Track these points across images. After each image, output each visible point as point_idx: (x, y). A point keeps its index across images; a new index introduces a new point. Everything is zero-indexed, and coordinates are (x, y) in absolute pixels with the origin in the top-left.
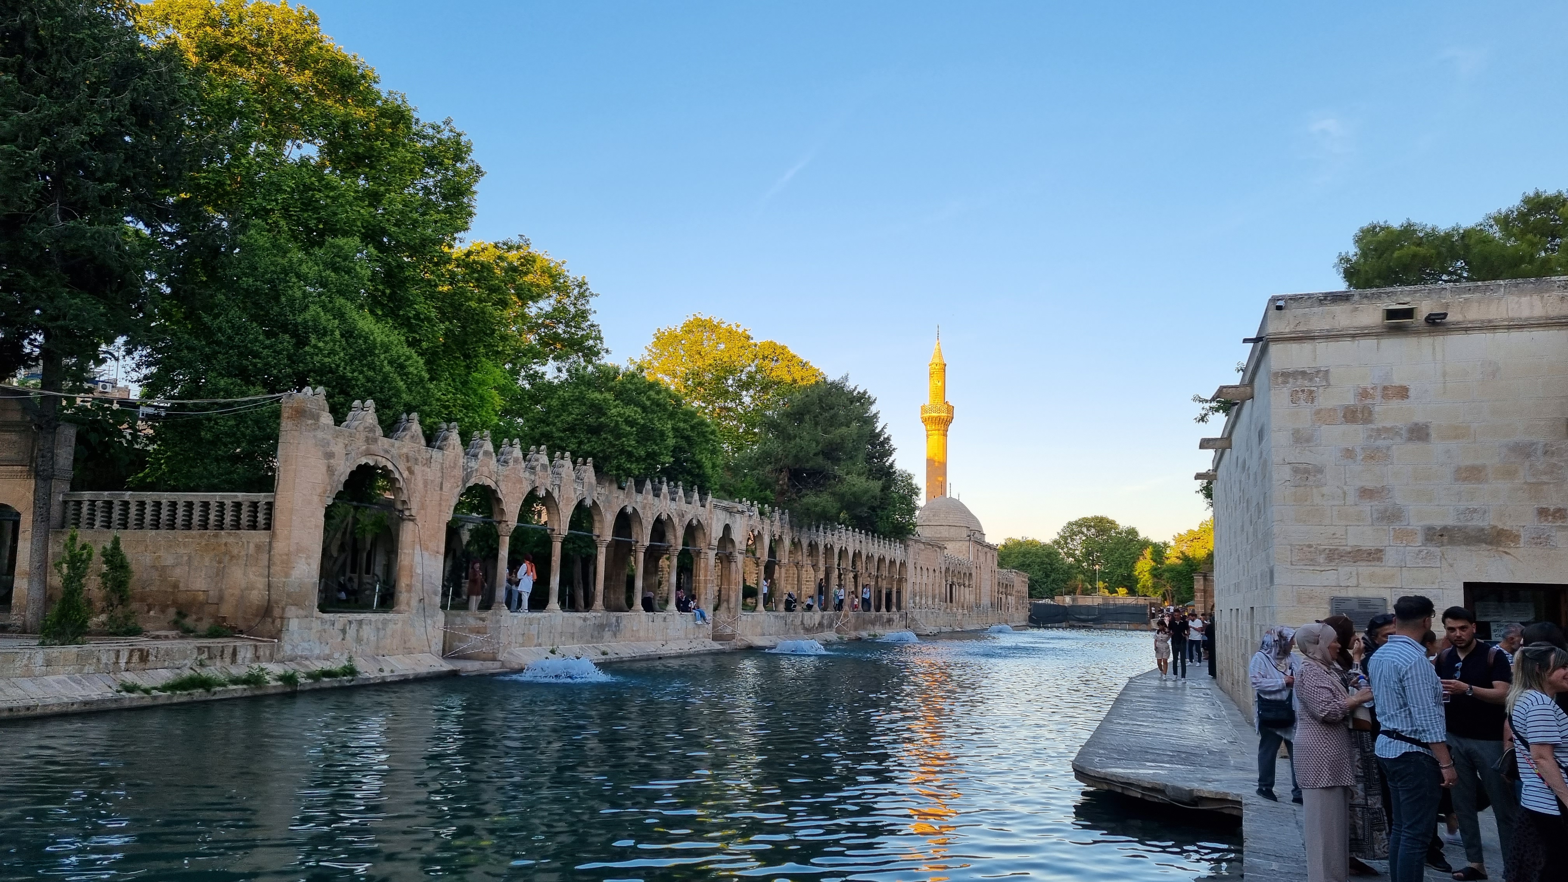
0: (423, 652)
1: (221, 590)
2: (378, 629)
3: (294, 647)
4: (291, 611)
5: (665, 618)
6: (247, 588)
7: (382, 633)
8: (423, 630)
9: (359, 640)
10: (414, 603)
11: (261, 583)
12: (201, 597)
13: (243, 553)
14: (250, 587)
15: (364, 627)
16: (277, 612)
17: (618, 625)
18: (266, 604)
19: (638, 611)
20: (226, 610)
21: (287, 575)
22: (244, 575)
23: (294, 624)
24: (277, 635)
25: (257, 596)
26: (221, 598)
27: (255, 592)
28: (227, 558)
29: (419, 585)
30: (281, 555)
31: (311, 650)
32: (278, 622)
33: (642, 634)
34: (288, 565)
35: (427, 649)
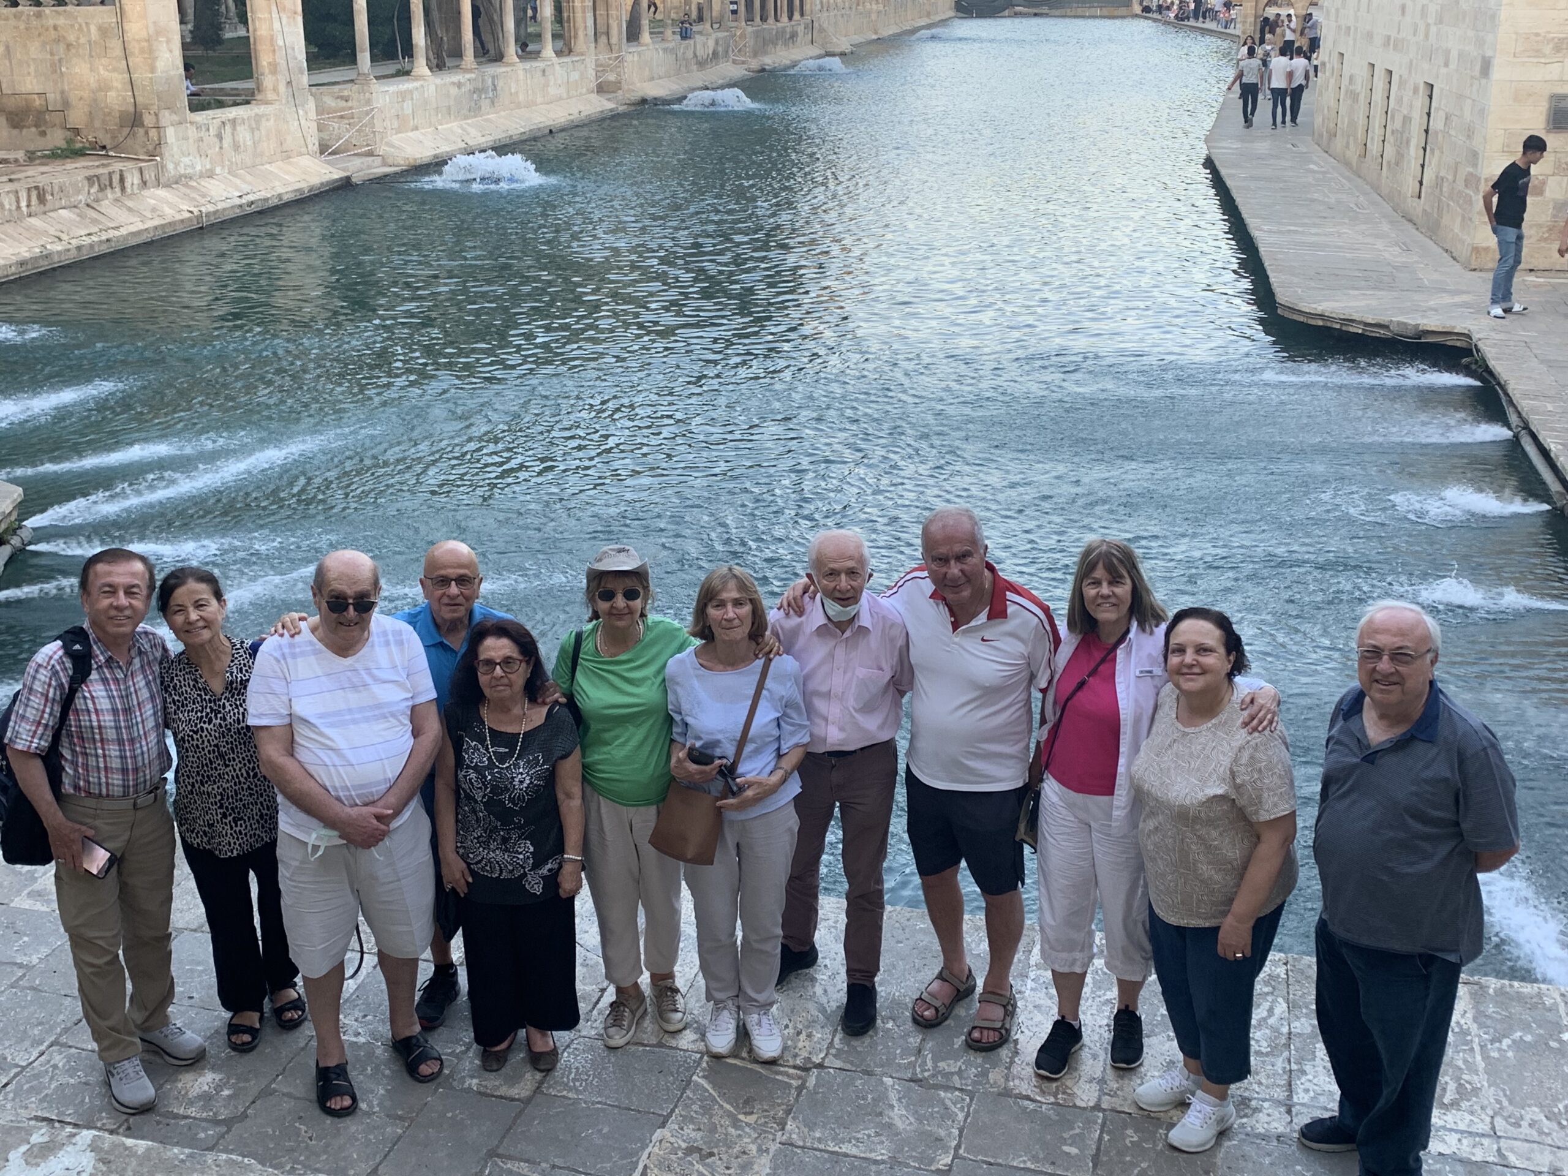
0: (301, 154)
1: (62, 92)
2: (252, 130)
3: (177, 165)
4: (166, 117)
5: (544, 71)
6: (100, 89)
7: (257, 133)
8: (296, 123)
9: (236, 147)
10: (282, 88)
11: (118, 80)
12: (38, 102)
13: (83, 40)
14: (104, 87)
15: (238, 128)
16: (148, 120)
17: (495, 89)
18: (132, 109)
19: (513, 64)
20: (77, 118)
21: (153, 69)
22: (91, 70)
23: (170, 133)
24: (155, 150)
25: (117, 98)
26: (66, 104)
27: (112, 94)
28: (62, 47)
29: (283, 62)
30: (139, 41)
31: (193, 166)
32: (153, 133)
33: (521, 97)
34: (150, 53)
35: (304, 150)
